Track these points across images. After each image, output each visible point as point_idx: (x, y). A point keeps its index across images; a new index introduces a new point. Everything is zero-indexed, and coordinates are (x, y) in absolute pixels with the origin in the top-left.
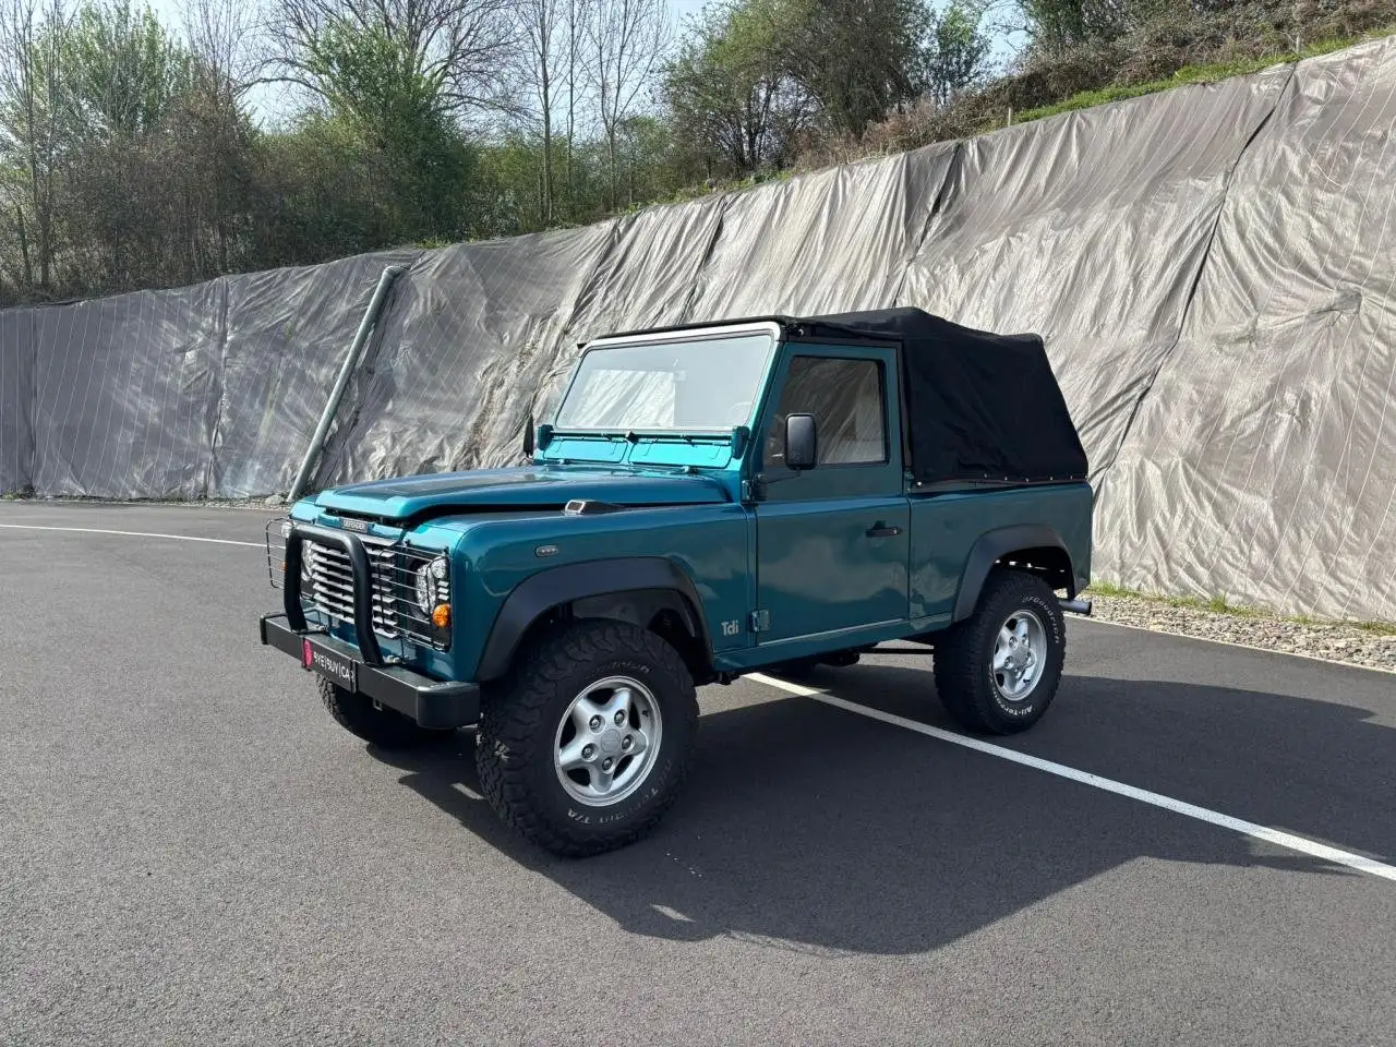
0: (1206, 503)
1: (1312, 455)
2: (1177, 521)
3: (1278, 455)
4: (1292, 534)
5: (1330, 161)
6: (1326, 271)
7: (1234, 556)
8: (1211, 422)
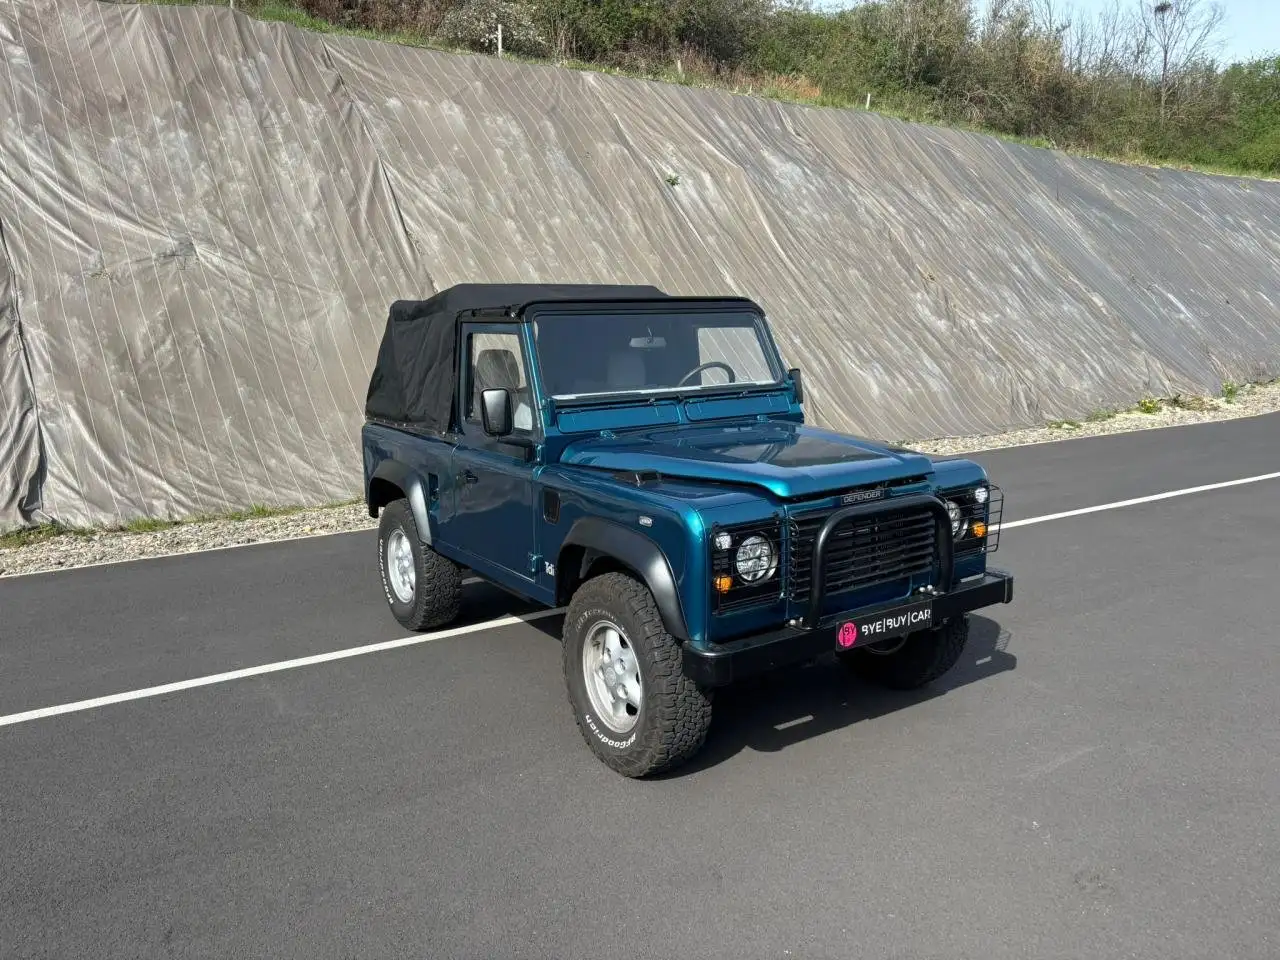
0: (171, 430)
1: (237, 381)
2: (153, 451)
3: (207, 380)
4: (264, 446)
5: (83, 112)
6: (142, 217)
7: (231, 471)
8: (124, 357)
